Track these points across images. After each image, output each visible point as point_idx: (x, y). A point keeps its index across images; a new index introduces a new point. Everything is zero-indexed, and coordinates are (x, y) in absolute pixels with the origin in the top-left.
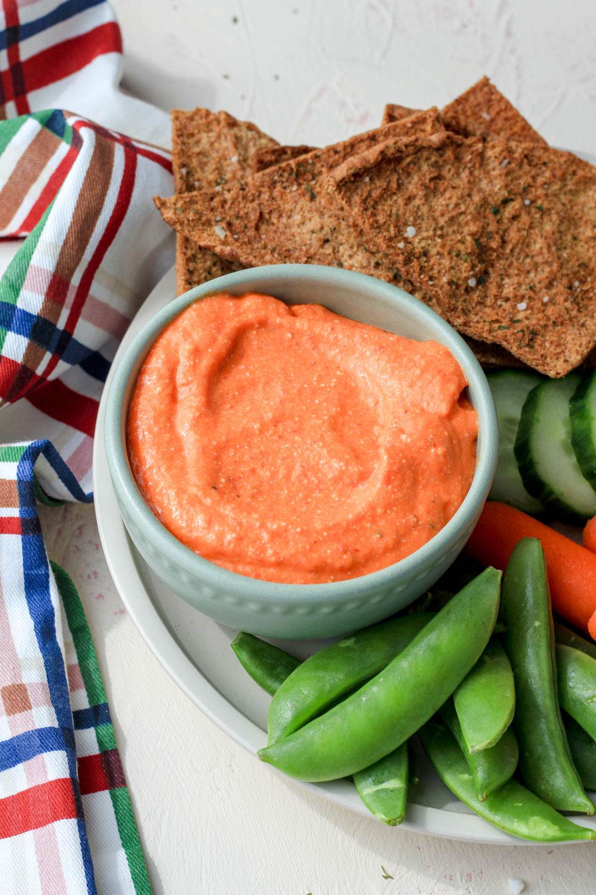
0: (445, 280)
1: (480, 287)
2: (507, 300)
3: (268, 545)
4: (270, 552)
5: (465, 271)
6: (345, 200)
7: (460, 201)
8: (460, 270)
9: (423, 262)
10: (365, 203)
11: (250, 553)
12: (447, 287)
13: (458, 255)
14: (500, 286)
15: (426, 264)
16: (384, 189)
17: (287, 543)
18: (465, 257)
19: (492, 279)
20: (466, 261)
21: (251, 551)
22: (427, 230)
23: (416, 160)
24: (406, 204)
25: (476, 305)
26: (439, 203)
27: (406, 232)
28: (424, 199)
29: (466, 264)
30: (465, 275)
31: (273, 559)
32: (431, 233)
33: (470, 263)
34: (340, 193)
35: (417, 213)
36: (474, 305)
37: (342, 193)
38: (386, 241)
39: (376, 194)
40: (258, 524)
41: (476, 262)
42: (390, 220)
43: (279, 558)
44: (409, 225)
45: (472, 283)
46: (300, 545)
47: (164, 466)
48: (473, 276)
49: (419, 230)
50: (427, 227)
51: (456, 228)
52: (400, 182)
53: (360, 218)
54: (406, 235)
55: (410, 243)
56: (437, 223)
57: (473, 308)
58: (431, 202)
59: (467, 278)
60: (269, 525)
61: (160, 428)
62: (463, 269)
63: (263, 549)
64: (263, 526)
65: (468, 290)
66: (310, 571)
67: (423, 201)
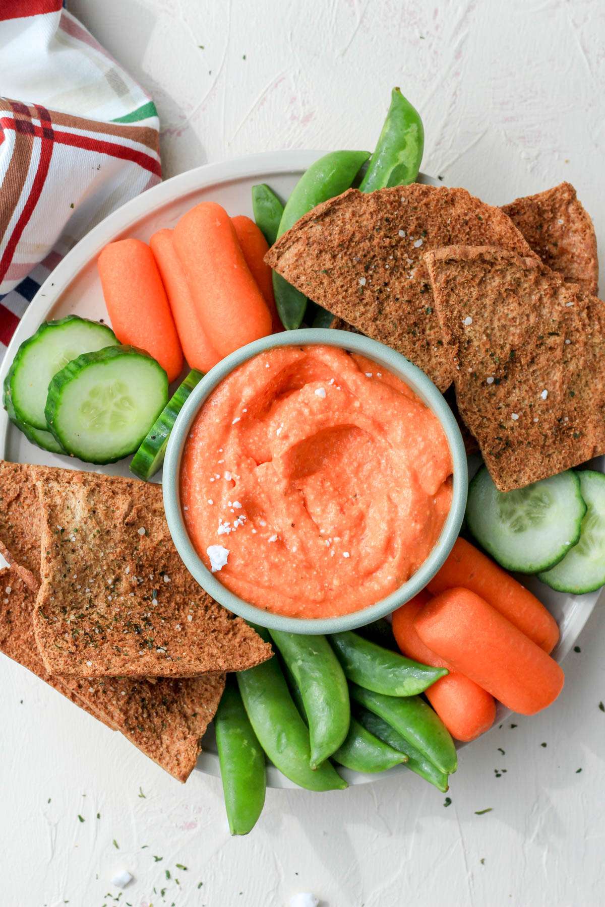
0: (470, 370)
1: (494, 386)
2: (508, 405)
3: (266, 573)
4: (266, 578)
5: (490, 370)
6: (434, 273)
7: (518, 317)
8: (487, 367)
9: (463, 348)
10: (447, 283)
11: (251, 576)
12: (468, 377)
13: (491, 355)
14: (509, 393)
15: (465, 351)
16: (467, 280)
17: (280, 573)
18: (496, 359)
19: (507, 384)
20: (495, 363)
21: (252, 575)
22: (481, 326)
23: (505, 270)
24: (477, 299)
25: (483, 398)
26: (502, 310)
27: (465, 319)
28: (493, 301)
29: (493, 365)
30: (489, 373)
31: (267, 584)
32: (482, 330)
33: (497, 366)
34: (433, 267)
35: (481, 309)
36: (481, 398)
37: (435, 268)
38: (446, 319)
39: (460, 279)
40: (263, 556)
41: (502, 367)
42: (458, 305)
43: (271, 584)
44: (470, 316)
45: (490, 380)
46: (289, 578)
47: (205, 489)
48: (493, 376)
49: (475, 322)
50: (482, 324)
51: (504, 333)
52: (484, 279)
53: (437, 292)
54: (463, 321)
55: (463, 329)
56: (492, 324)
57: (479, 400)
58: (497, 306)
59: (489, 376)
60: (272, 557)
61: (210, 454)
62: (489, 368)
63: (261, 575)
64: (267, 557)
65: (484, 384)
66: (290, 598)
67: (491, 303)
